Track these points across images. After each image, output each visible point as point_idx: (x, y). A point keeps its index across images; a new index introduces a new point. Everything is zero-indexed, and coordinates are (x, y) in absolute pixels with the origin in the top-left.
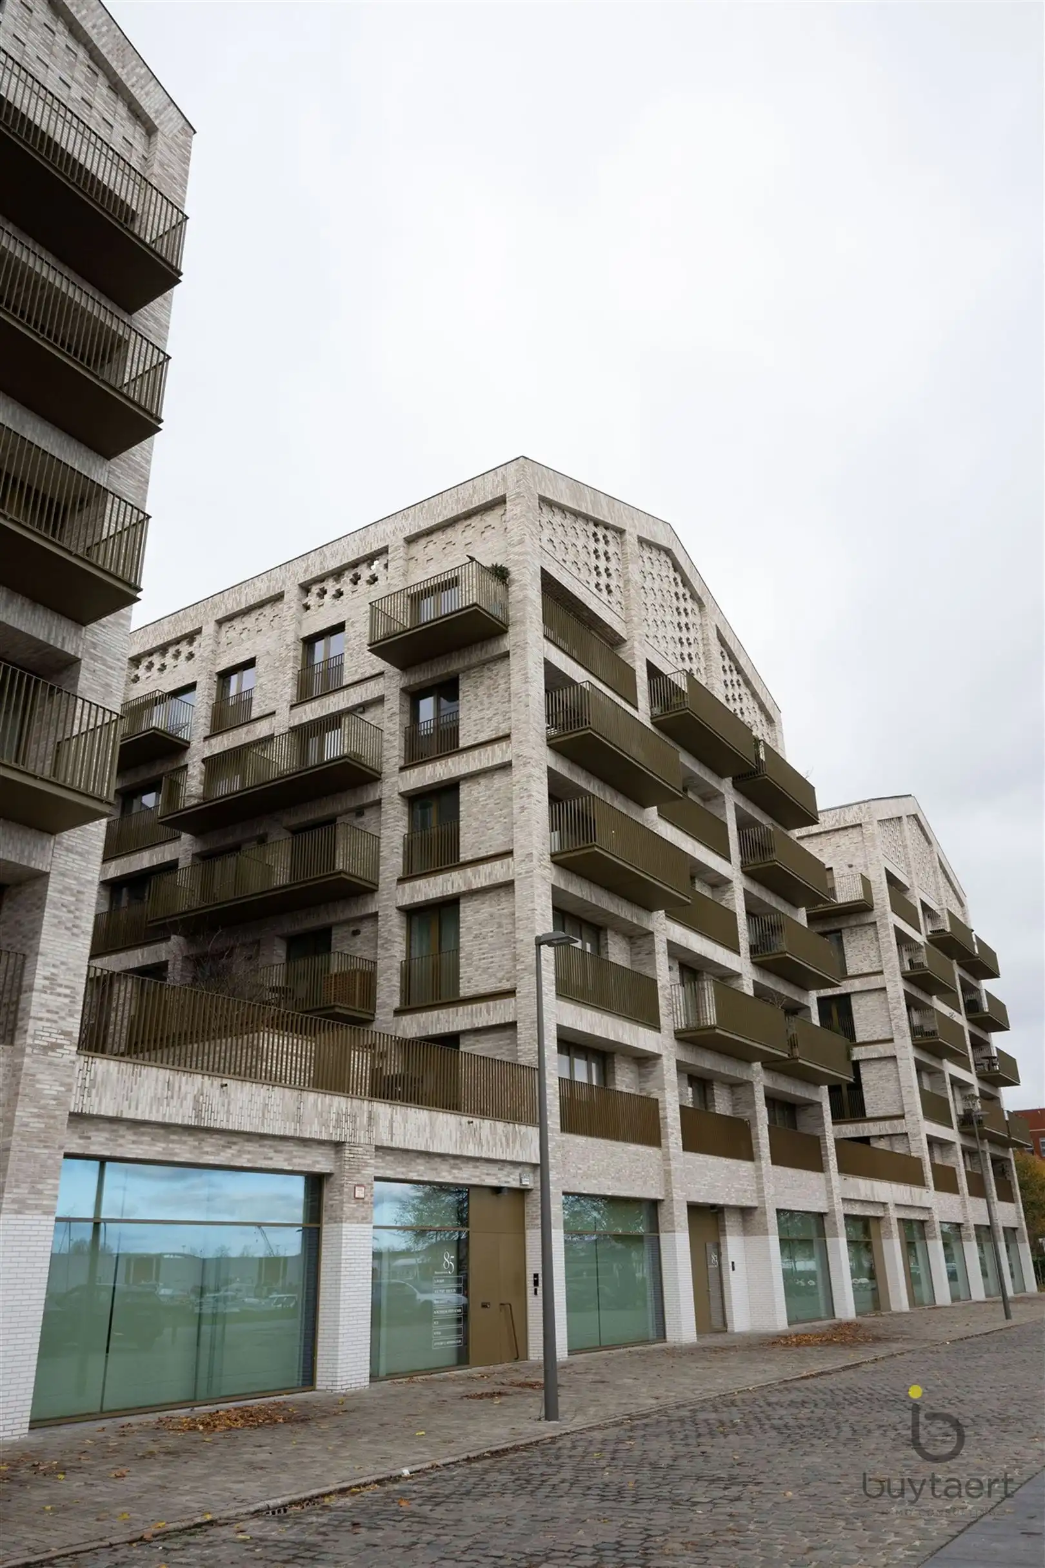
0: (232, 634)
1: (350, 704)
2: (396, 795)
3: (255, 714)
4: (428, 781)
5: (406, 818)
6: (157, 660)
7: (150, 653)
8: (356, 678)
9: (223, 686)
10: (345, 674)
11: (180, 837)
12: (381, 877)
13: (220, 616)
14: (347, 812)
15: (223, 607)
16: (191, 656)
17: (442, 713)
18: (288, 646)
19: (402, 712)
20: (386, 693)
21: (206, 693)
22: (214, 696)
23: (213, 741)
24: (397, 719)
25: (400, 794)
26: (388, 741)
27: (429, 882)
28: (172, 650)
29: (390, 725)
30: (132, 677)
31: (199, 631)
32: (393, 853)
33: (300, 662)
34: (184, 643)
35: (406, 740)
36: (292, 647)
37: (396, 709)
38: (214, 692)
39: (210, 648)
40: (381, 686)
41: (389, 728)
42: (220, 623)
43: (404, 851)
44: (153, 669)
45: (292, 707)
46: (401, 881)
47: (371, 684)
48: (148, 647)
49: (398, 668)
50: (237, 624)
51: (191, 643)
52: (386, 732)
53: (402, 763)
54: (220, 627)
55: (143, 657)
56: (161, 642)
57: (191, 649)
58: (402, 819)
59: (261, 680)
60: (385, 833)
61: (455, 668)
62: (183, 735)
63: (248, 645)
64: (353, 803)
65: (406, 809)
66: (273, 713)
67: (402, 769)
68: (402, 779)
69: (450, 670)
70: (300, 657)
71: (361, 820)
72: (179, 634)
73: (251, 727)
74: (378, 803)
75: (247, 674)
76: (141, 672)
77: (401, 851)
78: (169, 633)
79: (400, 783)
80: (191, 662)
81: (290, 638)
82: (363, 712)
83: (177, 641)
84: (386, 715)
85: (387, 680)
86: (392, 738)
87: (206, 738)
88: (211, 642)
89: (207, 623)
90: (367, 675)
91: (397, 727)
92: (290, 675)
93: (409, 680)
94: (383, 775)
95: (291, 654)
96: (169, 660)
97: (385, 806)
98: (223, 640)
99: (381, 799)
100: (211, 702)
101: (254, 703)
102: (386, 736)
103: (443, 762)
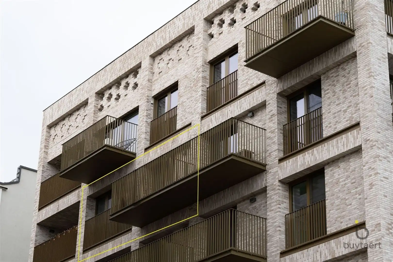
0: (162, 65)
1: (242, 111)
2: (277, 183)
3: (178, 127)
4: (299, 169)
5: (287, 201)
6: (114, 91)
7: (109, 87)
8: (247, 89)
9: (159, 106)
10: (239, 86)
11: (131, 229)
12: (268, 252)
13: (152, 52)
14: (244, 199)
15: (154, 44)
16: (136, 85)
17: (311, 110)
18: (198, 69)
19: (279, 113)
20: (267, 99)
21: (145, 114)
22: (152, 116)
23: (151, 151)
24: (275, 119)
25: (280, 181)
26: (269, 138)
27: (303, 254)
28: (123, 83)
29: (271, 125)
30: (99, 107)
31: (139, 66)
32: (276, 231)
33: (208, 81)
34: (131, 76)
35: (284, 136)
36: (201, 70)
37: (275, 111)
38: (152, 112)
39: (147, 79)
40: (264, 93)
41: (271, 128)
42: (153, 57)
43: (286, 230)
44: (112, 99)
45: (203, 118)
46: (283, 254)
47: (256, 93)
48: (107, 83)
49: (275, 77)
50: (165, 56)
51: (135, 76)
52: (268, 131)
53: (282, 155)
54: (154, 60)
55: (105, 90)
56: (115, 77)
57: (136, 80)
58: (283, 202)
59: (182, 99)
60: (270, 214)
61: (316, 71)
62: (132, 149)
63: (172, 72)
64: (247, 192)
65: (287, 194)
66: (190, 124)
67: (281, 160)
68: (281, 169)
69: (313, 73)
70: (208, 77)
71: (254, 205)
72: (127, 70)
73: (175, 137)
74: (264, 190)
75: (174, 95)
76: (104, 102)
77: (283, 229)
78: (120, 69)
79: (279, 172)
80: (136, 90)
81: (200, 62)
82: (253, 116)
83: (126, 75)
84: (268, 117)
85: (268, 87)
86: (272, 135)
87: (146, 149)
88: (147, 73)
89: (145, 58)
90: (255, 85)
91: (276, 126)
92: (200, 93)
93: (283, 87)
94: (267, 167)
95: (200, 75)
96: (121, 92)
97: (270, 193)
98: (156, 70)
99: (266, 187)
100: (149, 121)
101: (178, 117)
102: (268, 135)
103: (310, 151)
